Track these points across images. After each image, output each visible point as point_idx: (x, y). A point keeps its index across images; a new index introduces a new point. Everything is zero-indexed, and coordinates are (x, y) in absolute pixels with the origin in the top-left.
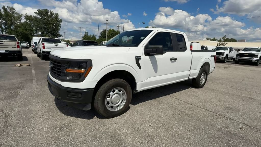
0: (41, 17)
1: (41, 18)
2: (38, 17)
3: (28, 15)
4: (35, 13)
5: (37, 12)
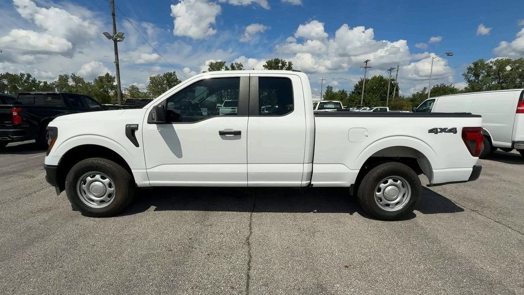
4: (264, 66)
5: (266, 64)
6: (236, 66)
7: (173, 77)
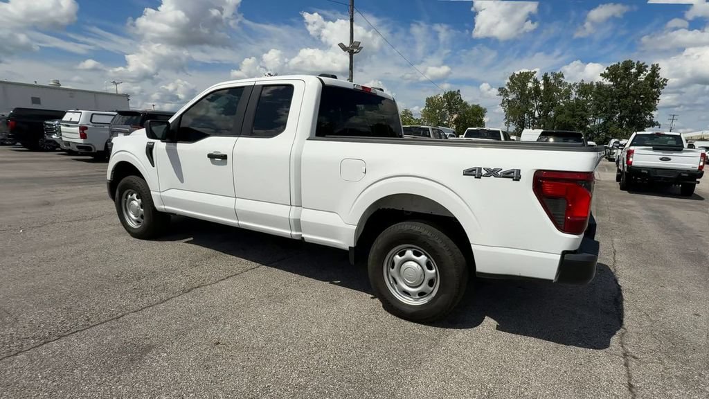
0: (612, 83)
1: (613, 85)
2: (607, 82)
3: (585, 83)
4: (601, 75)
5: (607, 71)
6: (551, 78)
7: (456, 97)
